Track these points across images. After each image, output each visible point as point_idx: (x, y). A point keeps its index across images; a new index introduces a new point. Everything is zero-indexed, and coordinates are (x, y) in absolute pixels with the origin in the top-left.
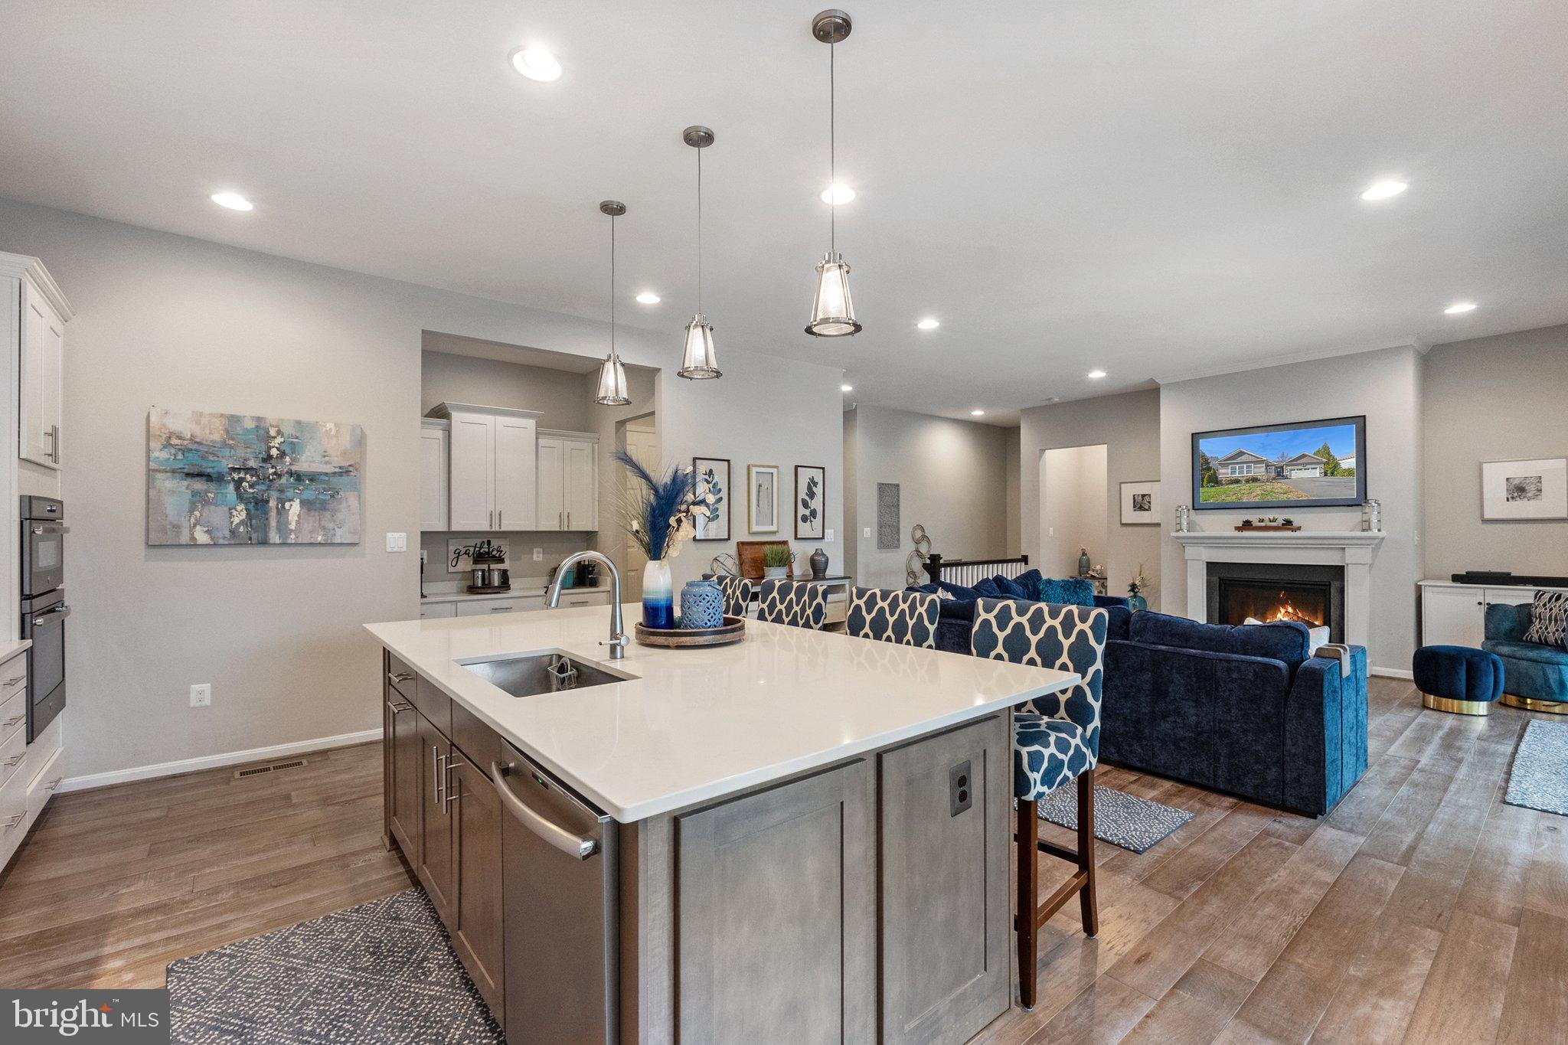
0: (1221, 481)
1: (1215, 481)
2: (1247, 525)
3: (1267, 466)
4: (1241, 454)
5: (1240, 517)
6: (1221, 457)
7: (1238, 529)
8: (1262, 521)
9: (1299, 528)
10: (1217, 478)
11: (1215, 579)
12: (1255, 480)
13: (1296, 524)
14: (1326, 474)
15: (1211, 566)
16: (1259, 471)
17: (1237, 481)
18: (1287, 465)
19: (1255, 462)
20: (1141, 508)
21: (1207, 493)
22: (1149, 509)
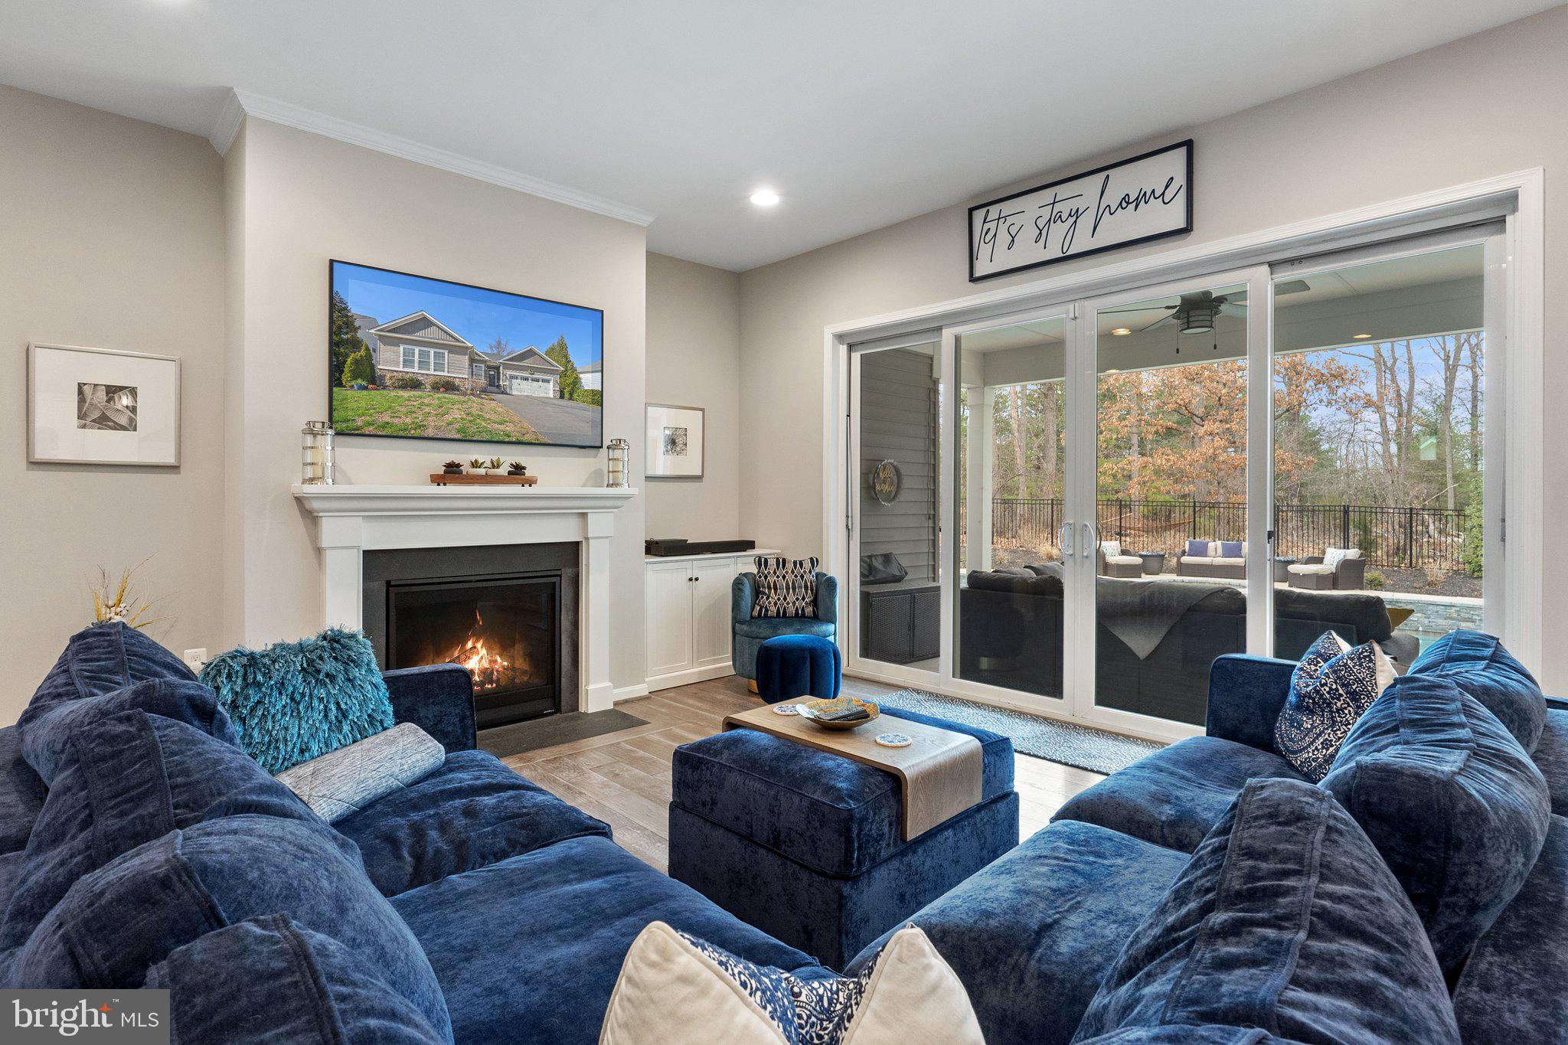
0: (382, 377)
1: (372, 378)
2: (452, 472)
3: (472, 361)
4: (425, 323)
5: (438, 457)
6: (384, 322)
7: (437, 480)
8: (475, 464)
9: (531, 482)
10: (372, 367)
11: (380, 587)
12: (449, 386)
13: (528, 473)
14: (562, 397)
15: (372, 558)
16: (457, 370)
17: (414, 384)
18: (507, 367)
19: (453, 350)
20: (104, 421)
21: (356, 399)
22: (132, 426)
